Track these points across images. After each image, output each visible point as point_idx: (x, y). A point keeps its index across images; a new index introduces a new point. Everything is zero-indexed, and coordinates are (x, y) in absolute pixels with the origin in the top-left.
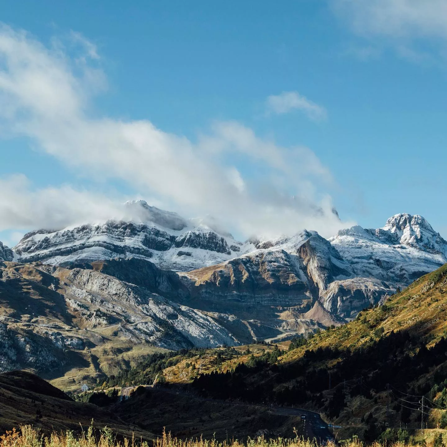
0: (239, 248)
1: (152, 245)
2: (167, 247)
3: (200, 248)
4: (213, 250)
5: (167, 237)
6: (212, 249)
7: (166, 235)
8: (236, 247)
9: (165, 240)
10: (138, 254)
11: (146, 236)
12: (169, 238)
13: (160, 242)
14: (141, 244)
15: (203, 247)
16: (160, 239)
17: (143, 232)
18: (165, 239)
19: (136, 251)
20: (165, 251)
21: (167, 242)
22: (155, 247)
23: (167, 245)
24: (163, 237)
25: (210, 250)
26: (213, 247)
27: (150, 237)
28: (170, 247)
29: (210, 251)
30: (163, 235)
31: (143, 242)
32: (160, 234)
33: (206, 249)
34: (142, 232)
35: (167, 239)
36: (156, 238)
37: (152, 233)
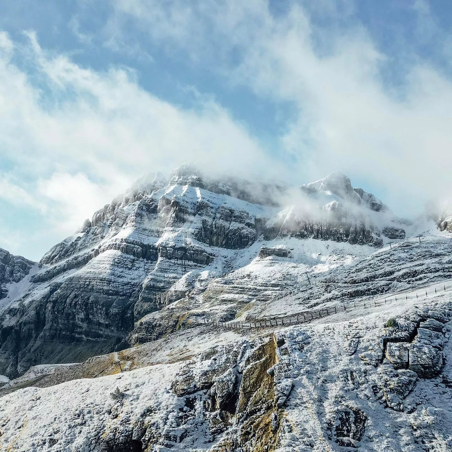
0: (403, 231)
1: (218, 239)
2: (248, 242)
3: (314, 238)
4: (342, 240)
5: (248, 221)
6: (338, 238)
7: (247, 217)
8: (397, 231)
9: (243, 228)
10: (181, 259)
11: (204, 222)
12: (253, 222)
13: (235, 232)
14: (189, 240)
15: (320, 236)
16: (234, 225)
17: (199, 214)
18: (243, 225)
19: (179, 253)
20: (243, 248)
21: (246, 231)
22: (224, 242)
23: (247, 237)
24: (240, 222)
25: (334, 240)
26: (341, 234)
27: (214, 223)
28: (254, 239)
29: (335, 243)
30: (239, 219)
31: (196, 235)
32: (235, 217)
33: (326, 239)
34: (197, 215)
35: (249, 225)
36: (226, 224)
37: (218, 215)
